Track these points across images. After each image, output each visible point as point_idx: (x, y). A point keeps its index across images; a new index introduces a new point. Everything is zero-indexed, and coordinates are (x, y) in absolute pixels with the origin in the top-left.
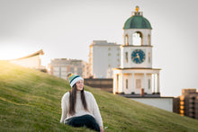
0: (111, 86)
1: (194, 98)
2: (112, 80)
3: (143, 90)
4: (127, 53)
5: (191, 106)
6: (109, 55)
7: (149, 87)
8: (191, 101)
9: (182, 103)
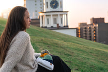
0: (39, 23)
1: (86, 28)
2: (39, 19)
3: (58, 25)
4: (47, 3)
5: (84, 32)
6: (36, 5)
7: (62, 23)
8: (84, 30)
9: (79, 31)
